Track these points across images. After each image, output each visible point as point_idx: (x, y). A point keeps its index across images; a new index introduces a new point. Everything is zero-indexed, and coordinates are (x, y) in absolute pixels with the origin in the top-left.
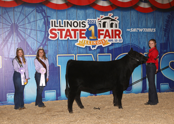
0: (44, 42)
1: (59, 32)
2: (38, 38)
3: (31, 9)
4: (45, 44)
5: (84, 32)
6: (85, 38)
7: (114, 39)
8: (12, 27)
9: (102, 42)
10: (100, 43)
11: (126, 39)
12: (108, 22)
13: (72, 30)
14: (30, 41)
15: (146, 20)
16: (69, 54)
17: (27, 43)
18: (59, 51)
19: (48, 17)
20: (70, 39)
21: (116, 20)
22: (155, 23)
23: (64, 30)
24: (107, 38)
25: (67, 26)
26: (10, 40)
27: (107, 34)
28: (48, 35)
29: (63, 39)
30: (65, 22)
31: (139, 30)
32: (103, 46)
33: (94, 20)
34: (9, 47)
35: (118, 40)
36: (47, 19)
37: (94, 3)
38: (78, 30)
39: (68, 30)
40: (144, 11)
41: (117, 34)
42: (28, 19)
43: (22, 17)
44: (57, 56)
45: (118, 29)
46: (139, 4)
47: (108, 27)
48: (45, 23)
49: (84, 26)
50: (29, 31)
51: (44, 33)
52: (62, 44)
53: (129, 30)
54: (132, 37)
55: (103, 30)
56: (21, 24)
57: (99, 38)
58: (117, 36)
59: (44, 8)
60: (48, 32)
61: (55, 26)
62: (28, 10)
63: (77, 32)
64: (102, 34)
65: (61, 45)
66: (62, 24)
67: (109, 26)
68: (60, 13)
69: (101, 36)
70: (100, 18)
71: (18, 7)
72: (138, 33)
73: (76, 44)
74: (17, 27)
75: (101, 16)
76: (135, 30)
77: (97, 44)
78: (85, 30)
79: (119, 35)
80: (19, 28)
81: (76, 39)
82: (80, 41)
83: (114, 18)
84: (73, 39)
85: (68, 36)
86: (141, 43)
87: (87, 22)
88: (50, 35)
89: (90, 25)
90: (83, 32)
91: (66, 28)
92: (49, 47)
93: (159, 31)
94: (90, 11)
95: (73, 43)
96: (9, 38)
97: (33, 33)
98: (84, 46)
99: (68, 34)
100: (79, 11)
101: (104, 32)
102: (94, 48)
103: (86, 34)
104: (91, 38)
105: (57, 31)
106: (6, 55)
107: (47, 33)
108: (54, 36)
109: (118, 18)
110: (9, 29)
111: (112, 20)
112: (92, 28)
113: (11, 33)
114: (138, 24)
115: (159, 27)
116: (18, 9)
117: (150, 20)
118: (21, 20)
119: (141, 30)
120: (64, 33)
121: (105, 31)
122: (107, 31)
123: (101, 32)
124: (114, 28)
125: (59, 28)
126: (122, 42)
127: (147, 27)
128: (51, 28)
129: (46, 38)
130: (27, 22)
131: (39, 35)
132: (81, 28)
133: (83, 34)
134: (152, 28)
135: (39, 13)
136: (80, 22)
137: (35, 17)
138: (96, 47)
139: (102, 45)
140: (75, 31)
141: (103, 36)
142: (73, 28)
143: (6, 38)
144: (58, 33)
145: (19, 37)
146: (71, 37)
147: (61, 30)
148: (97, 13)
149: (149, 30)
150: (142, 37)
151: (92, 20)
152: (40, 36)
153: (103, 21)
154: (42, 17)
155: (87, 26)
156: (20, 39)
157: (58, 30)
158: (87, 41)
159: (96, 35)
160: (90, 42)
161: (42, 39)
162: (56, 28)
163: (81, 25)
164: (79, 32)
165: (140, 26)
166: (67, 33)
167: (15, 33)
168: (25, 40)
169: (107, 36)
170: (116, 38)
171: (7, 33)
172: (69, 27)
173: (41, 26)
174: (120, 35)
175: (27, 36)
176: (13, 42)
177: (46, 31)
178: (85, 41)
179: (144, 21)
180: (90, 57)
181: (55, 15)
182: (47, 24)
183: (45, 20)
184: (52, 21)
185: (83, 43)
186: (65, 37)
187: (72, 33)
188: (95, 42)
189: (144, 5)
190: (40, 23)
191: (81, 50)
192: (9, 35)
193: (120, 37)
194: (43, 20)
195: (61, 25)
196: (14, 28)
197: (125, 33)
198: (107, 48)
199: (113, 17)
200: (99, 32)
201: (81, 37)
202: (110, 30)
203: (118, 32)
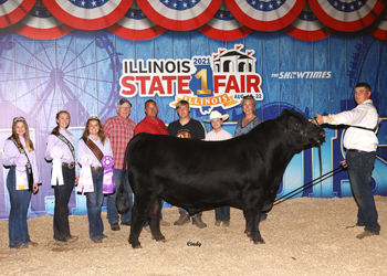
0: (111, 102)
1: (139, 82)
2: (101, 93)
3: (86, 42)
5: (188, 81)
7: (246, 94)
8: (52, 75)
9: (222, 100)
10: (218, 103)
11: (271, 94)
12: (234, 61)
13: (164, 78)
14: (85, 101)
15: (312, 56)
17: (80, 104)
19: (117, 54)
20: (160, 95)
21: (250, 56)
22: (329, 61)
23: (148, 78)
24: (233, 92)
25: (155, 71)
26: (50, 99)
27: (232, 84)
28: (119, 88)
29: (147, 95)
31: (296, 76)
32: (224, 108)
33: (207, 58)
34: (48, 112)
36: (117, 59)
37: (206, 25)
38: (174, 78)
39: (156, 79)
40: (306, 36)
41: (253, 85)
42: (82, 61)
43: (71, 56)
45: (253, 73)
46: (297, 23)
47: (233, 71)
48: (112, 66)
49: (186, 69)
50: (83, 81)
51: (110, 85)
53: (276, 75)
54: (283, 90)
55: (224, 77)
56: (68, 69)
57: (217, 92)
58: (252, 88)
59: (110, 38)
60: (118, 82)
61: (131, 72)
62: (81, 42)
63: (173, 81)
64: (223, 85)
66: (145, 67)
67: (236, 68)
68: (141, 47)
69: (220, 88)
70: (218, 53)
71: (63, 39)
72: (296, 80)
73: (171, 105)
74: (61, 74)
75: (220, 49)
76: (288, 75)
77: (212, 104)
78: (188, 78)
79: (255, 85)
80: (66, 77)
81: (172, 95)
82: (179, 99)
83: (246, 54)
84: (166, 94)
85: (156, 89)
86: (302, 100)
87: (192, 61)
88: (123, 88)
89: (199, 68)
90: (184, 81)
91: (152, 75)
93: (337, 77)
94: (198, 41)
95: (165, 102)
96: (48, 95)
97: (92, 84)
99: (156, 85)
100: (176, 42)
101: (226, 81)
103: (191, 85)
104: (201, 92)
105: (136, 81)
106: (43, 126)
107: (116, 85)
108: (129, 89)
109: (254, 52)
110: (48, 79)
111: (243, 56)
112: (203, 74)
113: (51, 86)
114: (294, 64)
115: (337, 68)
116: (64, 42)
117: (320, 55)
118: (68, 62)
119: (300, 75)
120: (148, 84)
121: (228, 78)
122: (232, 78)
123: (220, 81)
124: (246, 73)
125: (139, 74)
126: (262, 99)
127: (313, 69)
128: (124, 75)
129: (114, 93)
130: (79, 65)
131: (101, 89)
132: (182, 74)
133: (186, 85)
134: (323, 71)
135: (101, 47)
136: (179, 63)
137: (94, 55)
138: (210, 109)
139: (221, 105)
140: (169, 79)
141: (224, 88)
142: (166, 74)
143: (42, 95)
144: (137, 84)
145: (66, 93)
146: (162, 92)
147: (143, 79)
148: (213, 44)
149: (318, 75)
150: (302, 88)
151: (202, 58)
152: (104, 91)
153: (224, 59)
154: (107, 56)
155: (193, 70)
156: (68, 97)
157: (138, 78)
158: (193, 99)
159: (209, 86)
160: (199, 101)
161: (107, 96)
162: (134, 75)
163: (182, 68)
164: (176, 81)
165: (299, 66)
166: (153, 84)
167: (57, 87)
168: (76, 98)
169: (232, 88)
170: (249, 91)
171: (44, 87)
172: (158, 73)
173: (105, 73)
174: (259, 86)
175: (79, 91)
176: (55, 102)
177: (115, 82)
178: (188, 98)
179: (307, 57)
181: (131, 51)
182: (116, 67)
183: (112, 60)
184: (126, 63)
186: (151, 92)
187: (164, 84)
188: (207, 101)
189: (306, 26)
190: (104, 67)
192: (48, 90)
193: (257, 90)
194: (109, 61)
195: (143, 69)
196: (57, 78)
197: (267, 81)
198: (231, 112)
199: (243, 50)
200: (216, 81)
201: (181, 91)
202: (238, 76)
203: (253, 81)
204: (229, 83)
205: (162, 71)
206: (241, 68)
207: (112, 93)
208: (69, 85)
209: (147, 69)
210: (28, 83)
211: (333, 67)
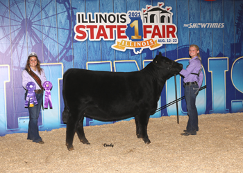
0: (68, 45)
1: (89, 29)
2: (60, 38)
4: (70, 48)
5: (124, 29)
6: (125, 37)
7: (166, 39)
8: (23, 24)
9: (149, 43)
10: (147, 45)
11: (183, 39)
12: (158, 14)
13: (107, 27)
14: (49, 44)
15: (211, 11)
16: (104, 60)
17: (44, 46)
18: (89, 56)
19: (73, 8)
20: (104, 39)
21: (169, 11)
22: (223, 15)
23: (96, 27)
24: (157, 38)
25: (101, 22)
26: (21, 42)
27: (156, 32)
28: (74, 34)
29: (95, 39)
30: (97, 15)
31: (200, 26)
32: (151, 49)
33: (138, 12)
34: (20, 52)
35: (172, 40)
36: (72, 12)
38: (115, 27)
39: (101, 27)
41: (171, 32)
42: (46, 13)
43: (37, 10)
44: (87, 63)
45: (171, 24)
47: (157, 22)
48: (68, 17)
49: (123, 21)
50: (47, 28)
51: (67, 32)
52: (94, 46)
53: (186, 25)
54: (192, 36)
55: (150, 27)
56: (35, 19)
57: (145, 37)
58: (170, 35)
60: (73, 29)
61: (83, 22)
63: (114, 29)
64: (150, 32)
65: (92, 48)
66: (93, 18)
67: (159, 20)
68: (90, 3)
69: (148, 34)
70: (146, 9)
72: (200, 29)
73: (113, 47)
74: (30, 23)
75: (147, 6)
76: (195, 26)
77: (142, 46)
78: (125, 27)
79: (172, 33)
80: (34, 26)
81: (113, 39)
82: (118, 43)
83: (166, 10)
84: (109, 39)
85: (102, 35)
86: (205, 44)
87: (127, 15)
88: (77, 34)
89: (133, 20)
90: (122, 29)
91: (98, 24)
92: (75, 51)
93: (228, 27)
95: (108, 45)
96: (20, 39)
97: (53, 31)
98: (123, 48)
99: (102, 32)
101: (152, 29)
102: (138, 52)
103: (127, 32)
104: (134, 37)
105: (86, 29)
106: (16, 63)
107: (72, 32)
108: (81, 35)
109: (171, 9)
110: (19, 26)
111: (163, 12)
112: (136, 24)
113: (22, 32)
114: (199, 17)
115: (228, 21)
117: (217, 11)
118: (35, 13)
119: (203, 25)
120: (96, 31)
122: (156, 27)
123: (148, 29)
124: (166, 24)
125: (89, 24)
126: (177, 43)
127: (212, 21)
128: (78, 24)
129: (71, 38)
130: (44, 16)
131: (60, 34)
132: (120, 24)
133: (123, 32)
134: (219, 23)
135: (60, 3)
136: (118, 15)
137: (55, 9)
138: (141, 51)
139: (149, 47)
140: (111, 28)
141: (151, 35)
142: (108, 23)
143: (15, 39)
144: (87, 31)
145: (33, 38)
146: (106, 37)
147: (92, 28)
148: (142, 2)
149: (215, 25)
150: (205, 35)
151: (135, 12)
152: (63, 36)
153: (150, 13)
154: (65, 10)
155: (128, 21)
156: (35, 40)
157: (88, 27)
158: (129, 43)
160: (133, 44)
161: (65, 40)
163: (120, 20)
164: (116, 29)
165: (202, 19)
166: (99, 31)
167: (27, 33)
168: (41, 42)
169: (156, 34)
170: (168, 37)
171: (16, 33)
172: (103, 23)
173: (63, 22)
174: (175, 33)
175: (44, 36)
176: (25, 45)
177: (71, 30)
178: (125, 42)
179: (208, 13)
180: (133, 64)
181: (83, 7)
182: (71, 18)
183: (68, 13)
184: (79, 15)
185: (122, 44)
186: (98, 37)
187: (108, 31)
188: (139, 44)
190: (63, 18)
191: (120, 55)
193: (174, 36)
194: (66, 13)
195: (92, 20)
196: (27, 26)
197: (181, 30)
198: (156, 52)
199: (164, 7)
200: (145, 29)
201: (120, 37)
202: (160, 26)
203: (171, 29)
204: (154, 30)
205: (105, 21)
206: (162, 20)
207: (69, 38)
208: (36, 31)
209: (95, 20)
210: (4, 30)
211: (226, 20)
